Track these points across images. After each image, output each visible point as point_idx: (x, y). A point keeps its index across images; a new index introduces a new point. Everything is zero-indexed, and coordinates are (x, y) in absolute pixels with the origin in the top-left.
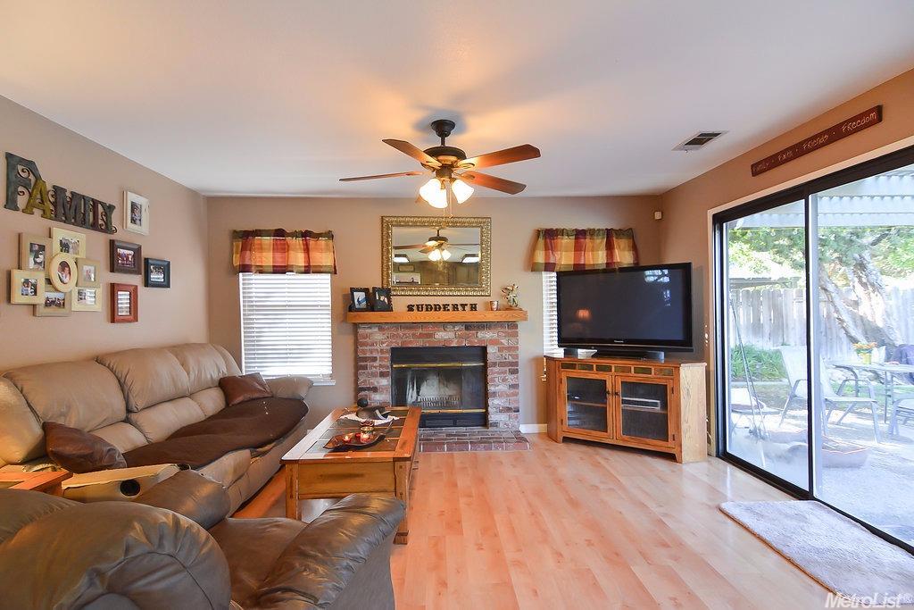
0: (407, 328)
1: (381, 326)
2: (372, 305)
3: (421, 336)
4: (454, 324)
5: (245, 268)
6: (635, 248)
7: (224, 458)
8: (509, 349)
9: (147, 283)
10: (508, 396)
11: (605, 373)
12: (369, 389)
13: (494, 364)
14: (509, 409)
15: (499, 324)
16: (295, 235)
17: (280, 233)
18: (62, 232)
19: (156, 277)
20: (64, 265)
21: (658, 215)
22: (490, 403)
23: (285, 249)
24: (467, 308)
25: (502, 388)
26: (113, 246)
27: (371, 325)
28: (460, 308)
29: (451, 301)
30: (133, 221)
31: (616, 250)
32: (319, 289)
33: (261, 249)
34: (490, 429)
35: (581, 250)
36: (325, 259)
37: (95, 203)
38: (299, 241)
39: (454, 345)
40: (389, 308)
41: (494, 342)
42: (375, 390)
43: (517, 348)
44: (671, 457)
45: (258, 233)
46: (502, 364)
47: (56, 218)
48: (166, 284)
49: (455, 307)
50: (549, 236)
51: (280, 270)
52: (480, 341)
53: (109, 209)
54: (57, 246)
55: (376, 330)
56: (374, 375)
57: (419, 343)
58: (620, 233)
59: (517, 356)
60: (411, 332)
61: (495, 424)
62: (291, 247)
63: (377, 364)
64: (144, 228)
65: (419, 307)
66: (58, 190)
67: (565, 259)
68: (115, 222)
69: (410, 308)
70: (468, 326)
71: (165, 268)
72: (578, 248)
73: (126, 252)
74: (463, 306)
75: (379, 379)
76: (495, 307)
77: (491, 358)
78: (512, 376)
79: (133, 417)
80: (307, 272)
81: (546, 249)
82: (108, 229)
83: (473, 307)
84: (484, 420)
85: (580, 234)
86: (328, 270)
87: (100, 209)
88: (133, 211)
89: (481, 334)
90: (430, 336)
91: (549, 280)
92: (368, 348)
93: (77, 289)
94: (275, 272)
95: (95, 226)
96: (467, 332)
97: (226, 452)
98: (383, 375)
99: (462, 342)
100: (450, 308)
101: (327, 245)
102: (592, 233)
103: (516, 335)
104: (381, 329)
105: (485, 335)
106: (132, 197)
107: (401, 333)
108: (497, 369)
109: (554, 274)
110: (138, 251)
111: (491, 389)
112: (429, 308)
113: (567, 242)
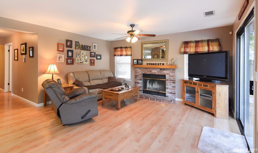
0: (146, 69)
1: (140, 68)
2: (138, 63)
3: (149, 71)
4: (157, 68)
5: (115, 55)
6: (220, 45)
7: (97, 89)
8: (172, 76)
9: (97, 59)
10: (171, 89)
11: (195, 85)
12: (137, 83)
13: (168, 80)
14: (172, 93)
15: (170, 69)
16: (124, 48)
17: (121, 48)
18: (82, 52)
19: (99, 57)
20: (83, 57)
21: (231, 33)
22: (166, 90)
23: (122, 51)
24: (162, 64)
25: (170, 87)
26: (91, 53)
27: (138, 68)
28: (160, 64)
29: (157, 62)
30: (94, 48)
31: (211, 46)
32: (128, 59)
33: (118, 51)
34: (166, 97)
35: (197, 47)
36: (129, 53)
37: (88, 46)
38: (125, 49)
39: (157, 74)
40: (142, 64)
41: (168, 74)
42: (138, 83)
43: (175, 76)
44: (213, 115)
45: (118, 48)
46: (170, 80)
47: (82, 50)
48: (100, 59)
49: (158, 64)
50: (186, 43)
51: (121, 55)
52: (164, 73)
53: (90, 47)
54: (82, 54)
55: (139, 69)
56: (138, 80)
57: (149, 73)
58: (212, 41)
59: (175, 79)
60: (146, 70)
61: (168, 97)
62: (123, 50)
63: (139, 77)
64: (96, 49)
65: (149, 64)
66: (82, 45)
67: (192, 50)
68: (91, 49)
69: (147, 64)
70: (161, 69)
71: (100, 56)
72: (196, 46)
73: (93, 54)
74: (161, 64)
75: (139, 80)
76: (168, 64)
77: (167, 78)
78: (173, 84)
79: (90, 81)
80: (126, 56)
81: (185, 47)
82: (90, 50)
83: (163, 64)
84: (164, 95)
85: (197, 42)
86: (130, 55)
87: (89, 47)
88: (94, 47)
89: (164, 72)
90: (151, 71)
91: (186, 57)
92: (137, 73)
93: (84, 60)
94: (120, 56)
95: (88, 50)
96: (161, 71)
97: (97, 88)
98: (140, 80)
99: (159, 73)
100: (157, 64)
101: (130, 49)
102: (202, 41)
103: (174, 72)
104: (140, 69)
105: (165, 72)
106: (94, 44)
107: (144, 70)
108: (168, 81)
109: (188, 55)
110: (95, 53)
111: (167, 87)
112: (152, 64)
113: (193, 45)
